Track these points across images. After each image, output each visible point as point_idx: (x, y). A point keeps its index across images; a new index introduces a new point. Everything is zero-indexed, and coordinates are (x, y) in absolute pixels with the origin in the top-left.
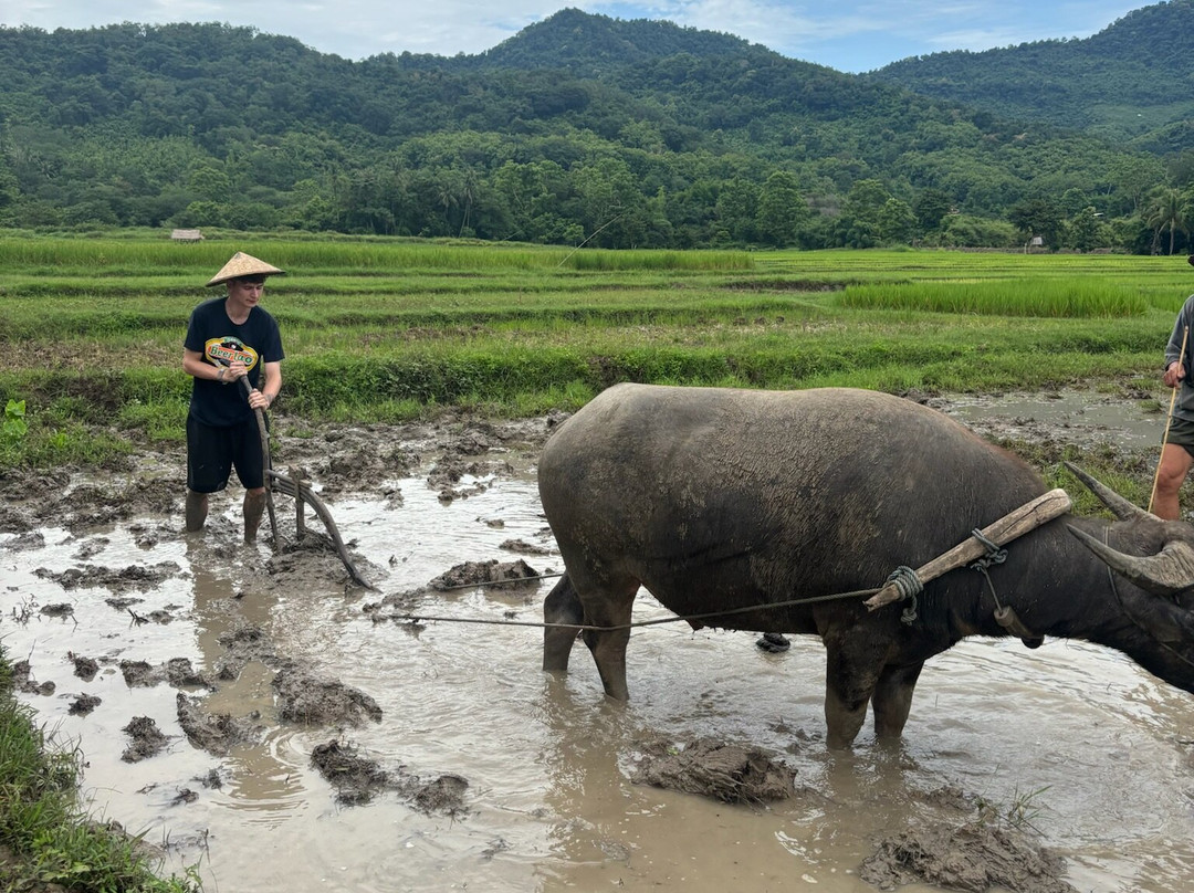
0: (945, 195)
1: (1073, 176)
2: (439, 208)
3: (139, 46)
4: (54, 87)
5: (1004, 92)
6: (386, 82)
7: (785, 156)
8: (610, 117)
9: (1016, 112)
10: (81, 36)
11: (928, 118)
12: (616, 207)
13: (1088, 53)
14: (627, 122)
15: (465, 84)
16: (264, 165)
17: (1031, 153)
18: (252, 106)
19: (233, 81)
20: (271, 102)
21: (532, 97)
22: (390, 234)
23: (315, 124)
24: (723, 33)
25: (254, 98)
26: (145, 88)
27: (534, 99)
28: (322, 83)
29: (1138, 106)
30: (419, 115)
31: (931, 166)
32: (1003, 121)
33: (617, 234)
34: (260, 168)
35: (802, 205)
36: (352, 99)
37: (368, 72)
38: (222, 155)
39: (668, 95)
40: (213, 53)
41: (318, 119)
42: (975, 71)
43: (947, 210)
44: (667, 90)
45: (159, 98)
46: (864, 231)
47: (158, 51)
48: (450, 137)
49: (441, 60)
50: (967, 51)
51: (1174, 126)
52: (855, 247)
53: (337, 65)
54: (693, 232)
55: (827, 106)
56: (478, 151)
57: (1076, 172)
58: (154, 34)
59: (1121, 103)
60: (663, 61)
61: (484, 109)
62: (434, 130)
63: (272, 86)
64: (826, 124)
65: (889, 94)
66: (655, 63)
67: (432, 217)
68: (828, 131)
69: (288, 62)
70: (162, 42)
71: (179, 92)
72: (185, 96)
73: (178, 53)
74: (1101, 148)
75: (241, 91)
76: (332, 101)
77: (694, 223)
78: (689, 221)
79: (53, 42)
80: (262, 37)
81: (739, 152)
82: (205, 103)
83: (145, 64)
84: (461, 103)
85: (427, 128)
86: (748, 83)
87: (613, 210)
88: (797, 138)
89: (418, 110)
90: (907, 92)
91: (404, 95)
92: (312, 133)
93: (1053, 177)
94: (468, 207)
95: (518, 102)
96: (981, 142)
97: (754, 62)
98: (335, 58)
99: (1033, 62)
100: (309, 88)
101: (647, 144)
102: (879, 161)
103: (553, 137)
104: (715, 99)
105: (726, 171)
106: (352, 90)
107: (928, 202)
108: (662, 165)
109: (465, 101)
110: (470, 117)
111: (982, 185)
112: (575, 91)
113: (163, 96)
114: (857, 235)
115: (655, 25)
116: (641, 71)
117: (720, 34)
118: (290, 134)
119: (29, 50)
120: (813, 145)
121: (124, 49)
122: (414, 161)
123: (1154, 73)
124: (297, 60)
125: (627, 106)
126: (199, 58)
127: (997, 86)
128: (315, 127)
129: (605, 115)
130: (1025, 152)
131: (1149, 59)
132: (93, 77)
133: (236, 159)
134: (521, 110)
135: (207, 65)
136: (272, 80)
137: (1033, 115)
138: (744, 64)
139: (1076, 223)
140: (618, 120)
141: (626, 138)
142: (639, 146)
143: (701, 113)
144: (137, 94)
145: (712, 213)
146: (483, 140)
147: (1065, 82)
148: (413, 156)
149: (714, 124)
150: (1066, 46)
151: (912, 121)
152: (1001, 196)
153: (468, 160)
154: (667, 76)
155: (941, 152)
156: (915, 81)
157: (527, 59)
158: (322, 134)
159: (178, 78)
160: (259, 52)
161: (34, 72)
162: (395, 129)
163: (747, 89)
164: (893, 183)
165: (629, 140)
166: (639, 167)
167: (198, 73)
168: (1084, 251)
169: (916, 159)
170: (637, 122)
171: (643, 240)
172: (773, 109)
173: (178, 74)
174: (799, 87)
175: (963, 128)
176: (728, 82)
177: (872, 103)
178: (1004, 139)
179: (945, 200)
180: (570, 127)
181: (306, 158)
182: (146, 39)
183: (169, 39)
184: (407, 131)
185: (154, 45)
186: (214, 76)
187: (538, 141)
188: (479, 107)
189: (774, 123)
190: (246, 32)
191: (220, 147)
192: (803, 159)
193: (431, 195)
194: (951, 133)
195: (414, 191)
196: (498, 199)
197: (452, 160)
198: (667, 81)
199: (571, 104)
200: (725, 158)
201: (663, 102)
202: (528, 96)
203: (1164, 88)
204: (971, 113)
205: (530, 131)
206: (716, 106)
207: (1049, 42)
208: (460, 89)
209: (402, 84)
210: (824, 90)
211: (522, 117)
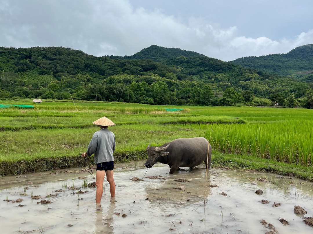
0: (251, 92)
1: (284, 87)
4: (17, 62)
5: (265, 66)
6: (105, 62)
7: (209, 82)
8: (163, 72)
9: (268, 72)
10: (25, 50)
11: (246, 73)
12: (162, 94)
13: (286, 57)
15: (125, 63)
16: (70, 83)
17: (273, 82)
18: (69, 68)
19: (64, 61)
20: (74, 67)
21: (142, 66)
22: (100, 101)
23: (85, 72)
24: (193, 51)
25: (69, 66)
26: (41, 63)
27: (143, 67)
28: (88, 62)
29: (300, 70)
30: (113, 70)
31: (247, 85)
32: (265, 73)
33: (162, 102)
34: (69, 83)
35: (213, 94)
36: (96, 66)
37: (100, 60)
38: (60, 80)
39: (179, 66)
40: (59, 54)
41: (86, 71)
42: (257, 61)
43: (252, 96)
44: (178, 65)
45: (44, 66)
46: (229, 101)
47: (45, 54)
49: (120, 57)
50: (255, 56)
51: (309, 75)
52: (227, 105)
53: (93, 58)
54: (183, 101)
55: (220, 69)
57: (285, 87)
58: (44, 49)
59: (295, 69)
60: (177, 58)
61: (130, 69)
62: (116, 75)
63: (75, 63)
64: (219, 74)
65: (235, 67)
66: (175, 58)
68: (220, 76)
69: (79, 57)
70: (47, 51)
71: (50, 64)
72: (51, 65)
73: (50, 54)
74: (291, 81)
75: (66, 64)
76: (90, 67)
77: (184, 98)
78: (182, 98)
79: (18, 51)
80: (73, 51)
81: (196, 81)
82: (56, 67)
83: (41, 57)
84: (124, 68)
85: (115, 74)
86: (199, 64)
87: (161, 95)
88: (212, 77)
89: (113, 69)
90: (240, 66)
91: (109, 66)
92: (84, 75)
93: (279, 88)
95: (139, 68)
96: (260, 79)
97: (200, 58)
98: (92, 56)
99: (272, 59)
100: (84, 63)
101: (172, 78)
102: (233, 84)
103: (147, 76)
104: (190, 68)
105: (193, 85)
106: (95, 64)
107: (247, 94)
108: (176, 84)
109: (125, 67)
110: (126, 71)
111: (261, 90)
112: (154, 65)
113: (45, 65)
114: (227, 103)
115: (176, 49)
116: (172, 60)
117: (192, 51)
118: (79, 75)
119: (11, 53)
120: (216, 79)
121: (36, 53)
123: (303, 62)
124: (81, 56)
126: (56, 56)
127: (263, 65)
128: (85, 73)
129: (161, 71)
130: (271, 81)
131: (302, 59)
132: (27, 60)
133: (63, 81)
134: (139, 70)
135: (58, 57)
136: (75, 61)
137: (273, 72)
138: (198, 59)
139: (288, 100)
140: (165, 72)
141: (167, 77)
143: (187, 71)
144: (39, 64)
145: (189, 96)
146: (129, 77)
147: (281, 64)
149: (190, 74)
150: (281, 55)
151: (242, 73)
152: (266, 93)
153: (125, 82)
154: (178, 62)
155: (249, 81)
156: (242, 63)
157: (143, 57)
158: (87, 75)
159: (50, 60)
160: (72, 54)
161: (12, 59)
162: (106, 74)
163: (199, 65)
164: (237, 89)
165: (168, 78)
166: (170, 84)
167: (55, 59)
168: (291, 107)
169: (243, 83)
170: (170, 73)
171: (169, 103)
172: (206, 70)
173: (50, 59)
174: (212, 65)
175: (255, 75)
176: (193, 63)
177: (231, 69)
178: (266, 78)
179: (251, 93)
180: (152, 74)
181: (83, 81)
182: (42, 51)
183: (49, 51)
184: (109, 75)
185: (44, 52)
186: (59, 60)
187: (143, 77)
189: (205, 74)
190: (69, 49)
191: (59, 78)
192: (213, 83)
194: (252, 76)
198: (178, 63)
199: (153, 68)
200: (193, 82)
201: (177, 68)
203: (306, 66)
204: (257, 72)
205: (142, 75)
206: (191, 69)
207: (276, 54)
208: (124, 64)
209: (109, 63)
210: (219, 65)
211: (140, 71)
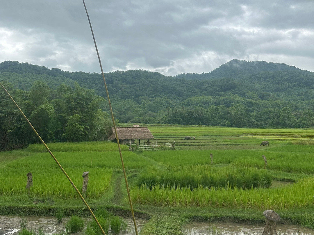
2: (193, 117)
3: (121, 76)
4: (101, 87)
6: (182, 83)
8: (243, 91)
10: (107, 75)
12: (239, 117)
14: (248, 92)
15: (203, 83)
16: (151, 106)
18: (148, 91)
19: (143, 85)
20: (152, 89)
22: (181, 124)
25: (148, 89)
26: (122, 87)
27: (222, 87)
30: (190, 92)
33: (239, 123)
34: (149, 107)
36: (173, 88)
38: (140, 104)
40: (138, 77)
41: (164, 94)
45: (125, 90)
47: (125, 78)
48: (198, 98)
49: (198, 75)
54: (261, 123)
56: (206, 101)
58: (124, 73)
60: (261, 73)
61: (208, 90)
63: (153, 85)
66: (259, 74)
67: (192, 120)
69: (157, 79)
71: (130, 88)
72: (132, 89)
73: (130, 78)
75: (145, 87)
76: (168, 89)
77: (262, 120)
79: (101, 77)
80: (151, 73)
82: (136, 90)
83: (122, 81)
84: (202, 88)
85: (193, 95)
88: (302, 94)
89: (190, 90)
91: (187, 86)
92: (163, 97)
94: (201, 117)
95: (217, 88)
100: (162, 86)
101: (253, 98)
103: (226, 97)
108: (257, 104)
110: (204, 92)
112: (233, 84)
118: (157, 98)
119: (95, 79)
121: (117, 77)
122: (189, 104)
124: (160, 78)
125: (248, 87)
126: (135, 79)
128: (163, 96)
129: (241, 90)
132: (110, 85)
133: (144, 105)
134: (217, 90)
135: (137, 80)
142: (251, 99)
144: (120, 89)
146: (207, 98)
149: (276, 90)
153: (203, 103)
158: (165, 97)
159: (130, 84)
160: (150, 77)
161: (96, 84)
162: (184, 96)
163: (287, 80)
165: (248, 97)
166: (250, 104)
167: (135, 83)
170: (251, 92)
171: (246, 125)
172: (295, 86)
180: (231, 94)
181: (161, 104)
183: (128, 74)
184: (187, 96)
185: (124, 76)
186: (139, 83)
187: (222, 98)
188: (206, 89)
189: (294, 90)
190: (147, 71)
191: (140, 102)
193: (191, 114)
195: (188, 113)
196: (208, 115)
197: (199, 104)
199: (232, 88)
201: (261, 85)
202: (220, 86)
205: (220, 95)
211: (218, 91)
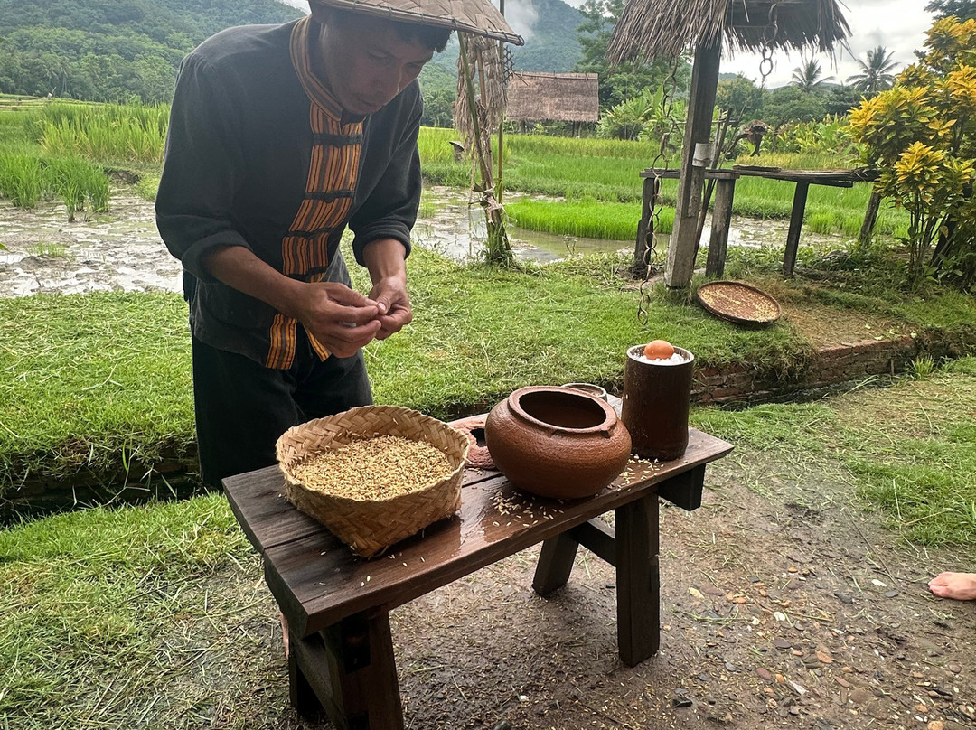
2: (44, 79)
14: (171, 32)
48: (47, 31)
56: (69, 42)
67: (41, 84)
94: (65, 79)
125: (170, 21)
142: (180, 48)
148: (21, 41)
188: (66, 11)
193: (38, 70)
195: (26, 67)
196: (84, 76)
197: (51, 46)
